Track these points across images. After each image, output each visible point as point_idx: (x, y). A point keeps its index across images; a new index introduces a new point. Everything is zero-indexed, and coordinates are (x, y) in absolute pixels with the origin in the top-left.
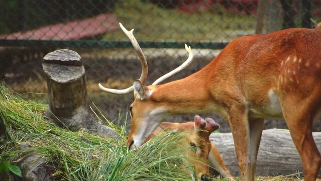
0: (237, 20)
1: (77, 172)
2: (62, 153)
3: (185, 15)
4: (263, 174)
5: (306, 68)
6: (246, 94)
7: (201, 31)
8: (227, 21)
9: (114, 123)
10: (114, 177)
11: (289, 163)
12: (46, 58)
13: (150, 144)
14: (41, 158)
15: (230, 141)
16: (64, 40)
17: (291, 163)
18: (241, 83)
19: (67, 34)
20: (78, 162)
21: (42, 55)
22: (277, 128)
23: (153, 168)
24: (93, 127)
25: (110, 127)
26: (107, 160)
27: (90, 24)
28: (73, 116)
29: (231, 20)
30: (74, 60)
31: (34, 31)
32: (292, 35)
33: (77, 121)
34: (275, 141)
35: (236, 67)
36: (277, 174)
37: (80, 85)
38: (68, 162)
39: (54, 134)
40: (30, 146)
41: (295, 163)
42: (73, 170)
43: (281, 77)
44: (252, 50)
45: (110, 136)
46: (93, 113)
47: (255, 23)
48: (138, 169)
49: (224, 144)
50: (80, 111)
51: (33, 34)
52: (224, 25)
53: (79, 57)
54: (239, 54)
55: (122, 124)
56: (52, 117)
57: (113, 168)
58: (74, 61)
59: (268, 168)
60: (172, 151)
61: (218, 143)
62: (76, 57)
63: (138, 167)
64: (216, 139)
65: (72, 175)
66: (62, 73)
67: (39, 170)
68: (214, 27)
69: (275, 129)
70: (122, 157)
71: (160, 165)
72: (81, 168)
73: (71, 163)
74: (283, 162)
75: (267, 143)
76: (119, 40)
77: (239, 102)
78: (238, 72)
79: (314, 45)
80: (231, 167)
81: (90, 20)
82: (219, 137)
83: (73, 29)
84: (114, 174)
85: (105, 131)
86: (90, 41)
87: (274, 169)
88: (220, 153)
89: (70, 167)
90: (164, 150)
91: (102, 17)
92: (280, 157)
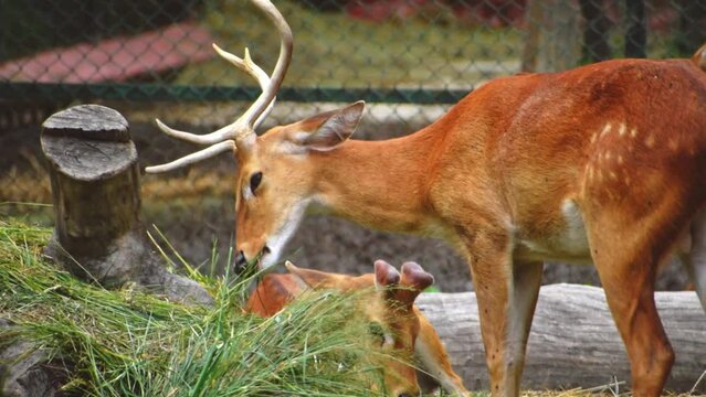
0: (480, 39)
1: (118, 381)
2: (82, 338)
3: (363, 25)
4: (537, 386)
5: (646, 150)
6: (514, 208)
7: (399, 64)
8: (457, 40)
9: (203, 271)
10: (202, 393)
11: (595, 360)
12: (49, 124)
13: (282, 319)
14: (36, 349)
15: (463, 312)
16: (91, 82)
17: (600, 361)
18: (503, 185)
19: (98, 68)
20: (120, 359)
21: (40, 115)
22: (570, 282)
23: (290, 373)
24: (155, 281)
25: (193, 280)
26: (185, 355)
27: (149, 46)
28: (109, 255)
29: (466, 39)
30: (111, 128)
31: (21, 63)
32: (616, 75)
33: (120, 266)
34: (565, 312)
35: (490, 149)
36: (569, 385)
37: (126, 184)
38: (96, 359)
39: (67, 295)
40: (11, 323)
41: (608, 361)
42: (108, 377)
43: (589, 168)
44: (525, 111)
45: (193, 299)
46: (154, 248)
47: (520, 46)
48: (256, 374)
49: (451, 319)
50: (125, 245)
51: (21, 68)
52: (452, 50)
53: (125, 122)
54: (497, 118)
55: (219, 272)
56: (61, 258)
57: (199, 373)
58: (113, 131)
59: (549, 372)
60: (332, 335)
61: (435, 317)
62: (117, 121)
63: (255, 370)
64: (433, 307)
65: (106, 389)
66: (85, 158)
67: (32, 376)
68: (429, 54)
69: (564, 284)
70: (219, 347)
71: (304, 366)
72: (126, 372)
73: (104, 361)
74: (582, 358)
75: (547, 317)
76: (215, 83)
77: (495, 226)
78: (494, 160)
79: (665, 97)
80: (465, 369)
81: (149, 38)
82: (439, 303)
83: (110, 59)
84: (202, 385)
85: (182, 289)
86: (149, 85)
87: (560, 373)
88: (441, 338)
89: (102, 370)
90: (315, 332)
91: (176, 31)
92: (575, 348)
